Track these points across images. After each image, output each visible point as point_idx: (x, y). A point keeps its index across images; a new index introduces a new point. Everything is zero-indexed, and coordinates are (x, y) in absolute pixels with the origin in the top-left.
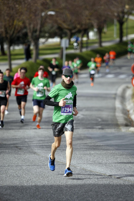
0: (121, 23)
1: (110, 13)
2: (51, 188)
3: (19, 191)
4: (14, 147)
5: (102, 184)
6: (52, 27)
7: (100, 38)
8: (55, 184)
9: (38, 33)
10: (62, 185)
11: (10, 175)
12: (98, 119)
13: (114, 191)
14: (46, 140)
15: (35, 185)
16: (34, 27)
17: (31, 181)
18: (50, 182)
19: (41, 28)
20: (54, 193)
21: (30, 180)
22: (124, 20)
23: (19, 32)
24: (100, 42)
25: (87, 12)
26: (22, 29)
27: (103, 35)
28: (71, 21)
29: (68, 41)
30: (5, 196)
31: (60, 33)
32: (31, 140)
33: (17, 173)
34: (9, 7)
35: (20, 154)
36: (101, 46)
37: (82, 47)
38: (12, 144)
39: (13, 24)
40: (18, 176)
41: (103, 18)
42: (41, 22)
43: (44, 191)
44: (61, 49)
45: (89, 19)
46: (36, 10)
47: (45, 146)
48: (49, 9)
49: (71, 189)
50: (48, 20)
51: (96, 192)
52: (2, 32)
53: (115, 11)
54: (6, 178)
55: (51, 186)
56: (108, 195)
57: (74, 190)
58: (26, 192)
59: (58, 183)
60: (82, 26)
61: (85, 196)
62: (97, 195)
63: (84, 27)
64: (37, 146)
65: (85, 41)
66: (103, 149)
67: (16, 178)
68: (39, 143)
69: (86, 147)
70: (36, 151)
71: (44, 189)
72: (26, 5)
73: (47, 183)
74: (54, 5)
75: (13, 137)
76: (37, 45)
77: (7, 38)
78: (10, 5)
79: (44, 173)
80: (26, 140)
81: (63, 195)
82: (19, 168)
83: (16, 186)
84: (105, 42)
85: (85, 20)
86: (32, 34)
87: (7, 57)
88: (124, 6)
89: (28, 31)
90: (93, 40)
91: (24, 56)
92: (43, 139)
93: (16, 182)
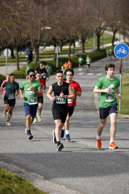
0: (99, 36)
1: (90, 29)
2: (47, 155)
3: (24, 157)
4: (21, 125)
6: (48, 39)
7: (83, 46)
8: (50, 152)
9: (38, 42)
10: (55, 153)
11: (18, 146)
12: (81, 105)
13: (93, 158)
14: (44, 120)
15: (36, 153)
16: (35, 38)
18: (47, 151)
19: (40, 39)
20: (50, 158)
21: (33, 149)
22: (101, 33)
23: (25, 41)
24: (84, 50)
25: (74, 28)
26: (27, 39)
27: (85, 44)
28: (62, 34)
29: (60, 48)
30: (15, 161)
31: (54, 42)
33: (23, 144)
34: (18, 24)
36: (84, 52)
37: (70, 53)
38: (19, 123)
39: (20, 36)
40: (24, 146)
41: (86, 32)
42: (41, 34)
43: (42, 157)
44: (55, 54)
45: (76, 33)
46: (37, 26)
48: (46, 25)
49: (62, 155)
50: (45, 33)
51: (80, 158)
52: (12, 41)
53: (94, 27)
54: (15, 147)
55: (47, 153)
56: (89, 160)
57: (65, 157)
58: (30, 158)
59: (53, 151)
60: (70, 37)
61: (72, 161)
62: (81, 160)
63: (71, 38)
65: (72, 48)
66: (85, 127)
67: (22, 148)
69: (73, 125)
70: (37, 128)
71: (43, 156)
72: (30, 22)
73: (44, 151)
74: (50, 22)
75: (20, 118)
76: (37, 51)
77: (16, 46)
78: (19, 22)
79: (42, 144)
81: (56, 160)
82: (24, 140)
83: (22, 153)
84: (87, 49)
85: (72, 34)
86: (34, 43)
87: (16, 60)
88: (101, 24)
89: (31, 41)
90: (78, 47)
93: (23, 151)
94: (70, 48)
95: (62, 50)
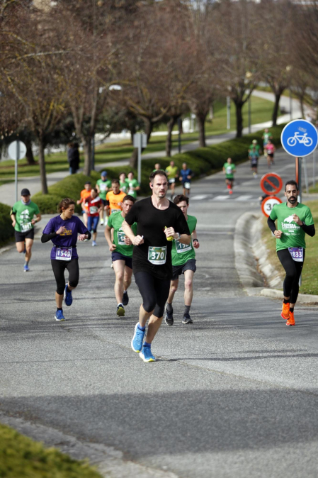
0: (239, 104)
1: (218, 87)
2: (128, 399)
3: (72, 405)
4: (58, 327)
5: (219, 391)
6: (117, 113)
7: (203, 130)
8: (134, 391)
9: (92, 123)
10: (147, 394)
11: (54, 377)
12: (204, 274)
13: (241, 402)
15: (100, 395)
16: (84, 114)
17: (92, 387)
18: (127, 388)
19: (97, 115)
20: (134, 407)
21: (91, 385)
22: (244, 98)
24: (203, 138)
25: (179, 85)
26: (63, 117)
27: (207, 125)
28: (150, 101)
29: (145, 137)
30: (49, 415)
31: (131, 122)
32: (87, 315)
33: (66, 373)
34: (42, 79)
35: (69, 340)
36: (204, 144)
37: (170, 147)
39: (48, 109)
40: (68, 379)
41: (208, 96)
42: (98, 103)
43: (116, 404)
44: (135, 151)
45: (183, 98)
46: (88, 83)
47: (113, 324)
48: (111, 81)
49: (164, 399)
50: (109, 100)
51: (209, 404)
52: (29, 123)
53: (229, 82)
54: (47, 382)
55: (128, 395)
56: (230, 410)
57: (171, 402)
58: (85, 407)
59: (140, 390)
60: (170, 109)
61: (191, 412)
62: (212, 410)
63: (173, 110)
64: (99, 324)
65: (176, 135)
66: (217, 328)
67: (65, 382)
68: (102, 319)
70: (98, 333)
72: (72, 75)
73: (120, 389)
74: (120, 73)
76: (90, 145)
77: (38, 133)
78: (44, 75)
79: (114, 373)
80: (79, 314)
81: (150, 411)
82: (69, 364)
83: (66, 397)
84: (211, 137)
85: (175, 100)
86: (82, 126)
87: (38, 168)
88: (244, 74)
89: (75, 120)
90: (189, 133)
91: (67, 166)
92: (109, 312)
93: (67, 390)
94: (170, 135)
95: (151, 140)
